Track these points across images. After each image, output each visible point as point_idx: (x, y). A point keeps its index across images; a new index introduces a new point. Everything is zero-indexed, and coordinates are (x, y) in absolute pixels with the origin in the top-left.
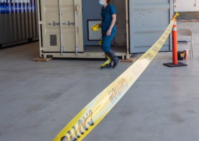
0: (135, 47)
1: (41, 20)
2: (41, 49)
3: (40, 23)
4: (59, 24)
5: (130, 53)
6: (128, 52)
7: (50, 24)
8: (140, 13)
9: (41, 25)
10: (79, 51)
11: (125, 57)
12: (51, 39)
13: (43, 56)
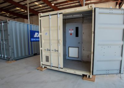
0: (97, 71)
1: (41, 47)
2: (41, 63)
3: (41, 49)
4: (50, 50)
5: (93, 74)
6: (91, 74)
7: (45, 50)
8: (102, 47)
9: (41, 50)
10: (61, 67)
11: (89, 76)
12: (46, 58)
13: (42, 67)
